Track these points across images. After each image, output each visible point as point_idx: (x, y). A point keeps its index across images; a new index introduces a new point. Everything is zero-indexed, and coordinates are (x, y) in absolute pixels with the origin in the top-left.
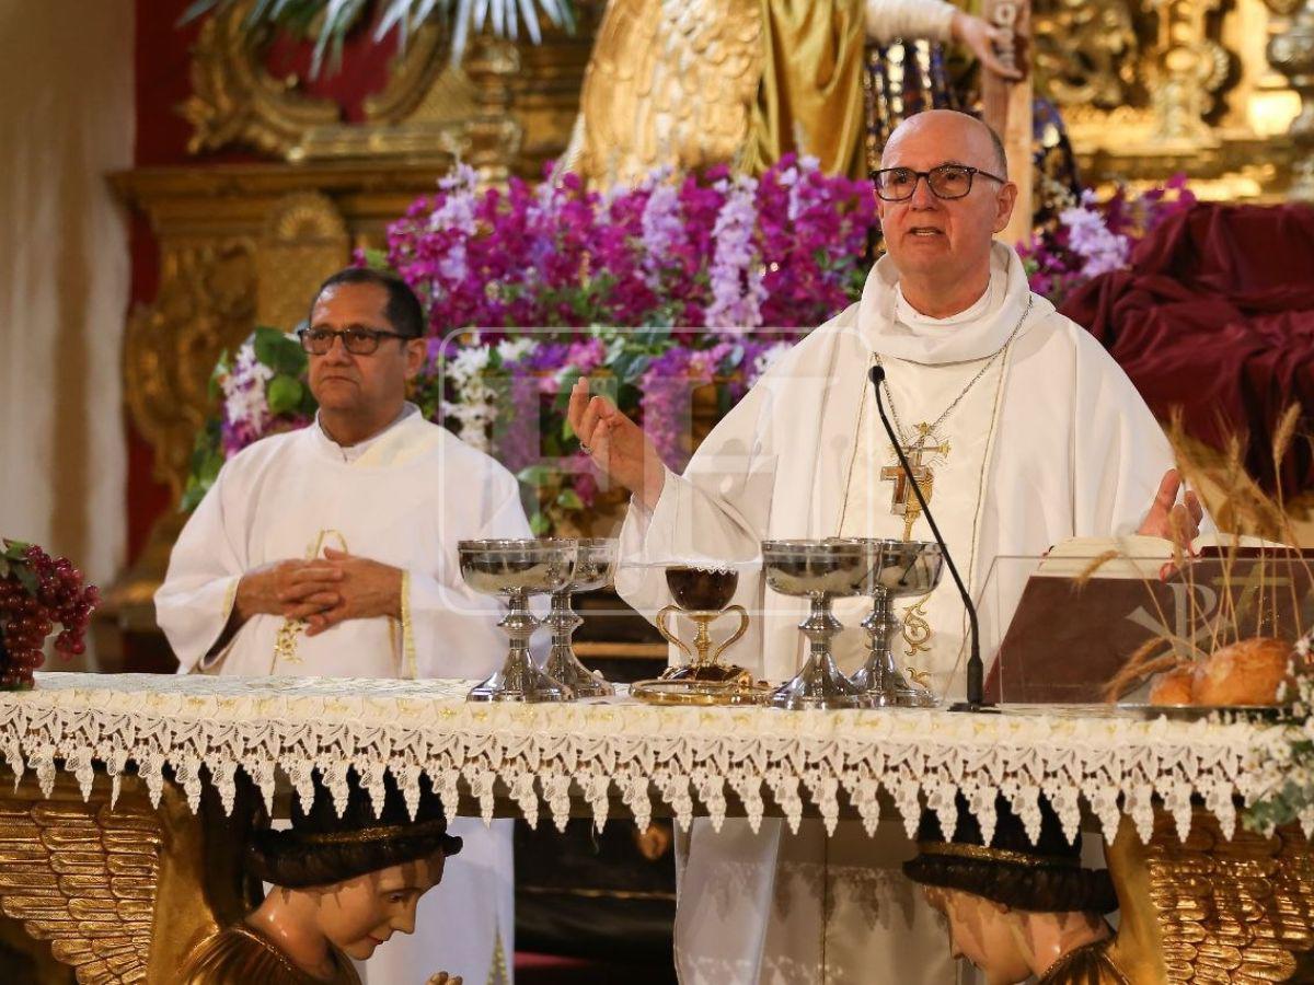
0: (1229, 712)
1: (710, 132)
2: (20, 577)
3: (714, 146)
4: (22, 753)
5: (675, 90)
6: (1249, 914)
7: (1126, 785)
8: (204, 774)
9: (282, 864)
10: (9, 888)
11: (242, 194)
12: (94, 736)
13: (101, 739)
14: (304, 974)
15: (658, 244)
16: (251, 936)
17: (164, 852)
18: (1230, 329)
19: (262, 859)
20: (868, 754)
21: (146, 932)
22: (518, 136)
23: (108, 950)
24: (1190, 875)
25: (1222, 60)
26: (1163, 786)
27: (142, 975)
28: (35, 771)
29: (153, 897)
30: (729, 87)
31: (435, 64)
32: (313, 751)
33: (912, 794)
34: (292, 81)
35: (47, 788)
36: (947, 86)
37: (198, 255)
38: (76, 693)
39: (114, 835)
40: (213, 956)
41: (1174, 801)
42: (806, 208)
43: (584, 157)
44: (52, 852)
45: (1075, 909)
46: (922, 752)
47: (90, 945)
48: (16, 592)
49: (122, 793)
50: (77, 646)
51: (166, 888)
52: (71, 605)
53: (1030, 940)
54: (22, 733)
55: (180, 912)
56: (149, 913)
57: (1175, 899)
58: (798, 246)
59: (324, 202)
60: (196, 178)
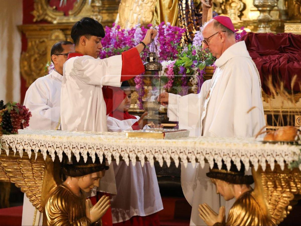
0: (283, 142)
1: (145, 17)
2: (16, 110)
3: (146, 20)
4: (16, 148)
5: (138, 9)
6: (284, 186)
7: (260, 158)
8: (56, 153)
9: (71, 172)
10: (12, 176)
11: (45, 30)
12: (31, 144)
13: (33, 145)
14: (75, 195)
15: (137, 40)
16: (64, 187)
17: (45, 169)
18: (258, 59)
19: (66, 171)
20: (202, 151)
21: (41, 186)
22: (101, 18)
23: (33, 190)
24: (271, 177)
25: (242, 5)
26: (268, 158)
27: (40, 195)
28: (19, 152)
29: (43, 179)
30: (149, 8)
31: (83, 4)
32: (79, 148)
33: (212, 159)
34: (54, 7)
35: (21, 156)
36: (194, 9)
37: (35, 42)
38: (28, 135)
39: (35, 165)
40: (56, 191)
41: (270, 161)
42: (168, 33)
43: (119, 22)
44: (21, 169)
45: (244, 184)
46: (214, 150)
47: (29, 189)
48: (14, 113)
49: (38, 157)
50: (27, 125)
51: (46, 177)
52: (26, 116)
53: (234, 191)
54: (16, 143)
55: (49, 182)
56: (42, 182)
57: (267, 182)
58: (167, 40)
59: (60, 32)
60: (35, 27)
